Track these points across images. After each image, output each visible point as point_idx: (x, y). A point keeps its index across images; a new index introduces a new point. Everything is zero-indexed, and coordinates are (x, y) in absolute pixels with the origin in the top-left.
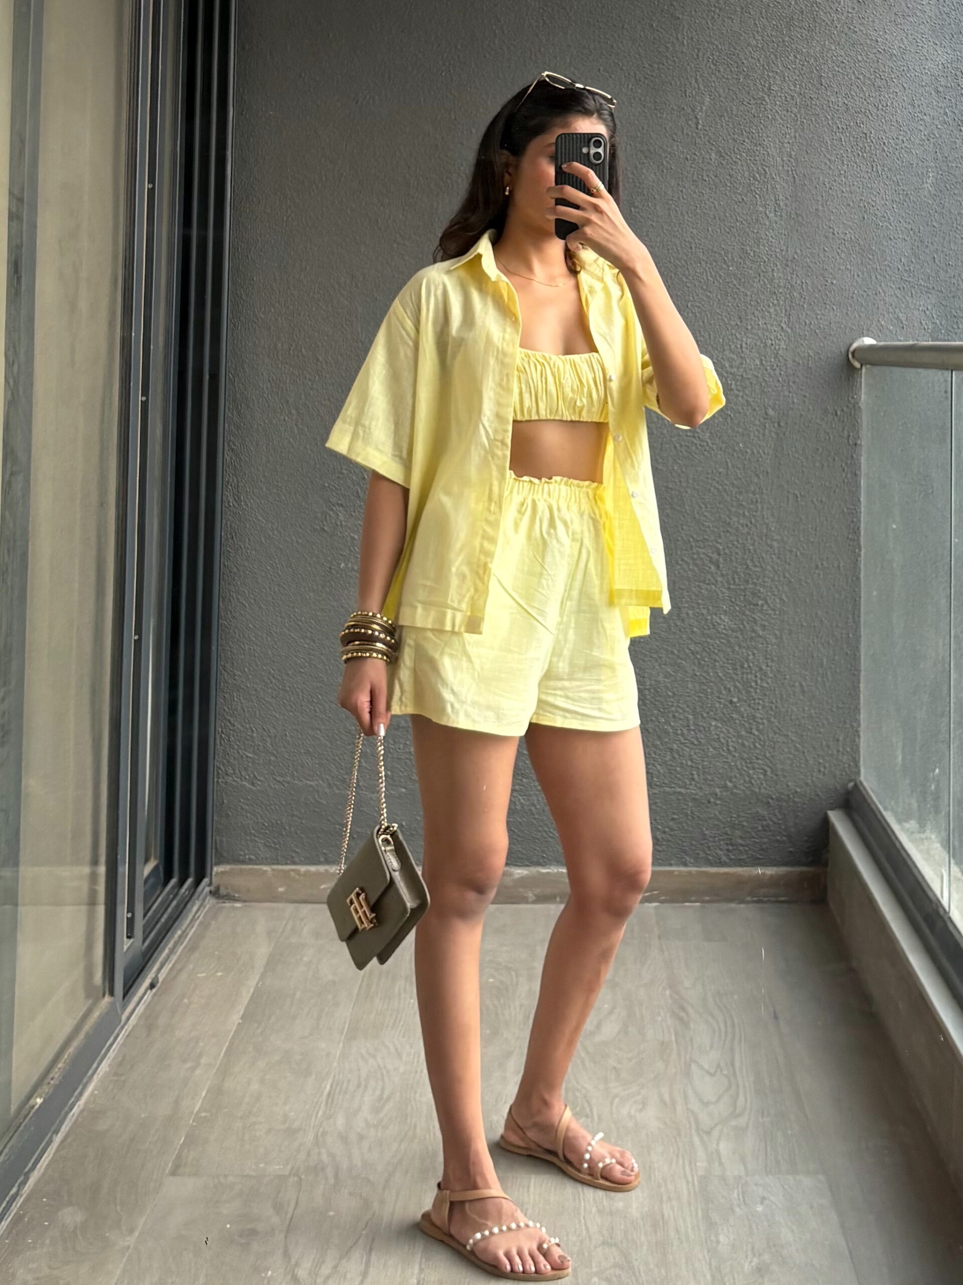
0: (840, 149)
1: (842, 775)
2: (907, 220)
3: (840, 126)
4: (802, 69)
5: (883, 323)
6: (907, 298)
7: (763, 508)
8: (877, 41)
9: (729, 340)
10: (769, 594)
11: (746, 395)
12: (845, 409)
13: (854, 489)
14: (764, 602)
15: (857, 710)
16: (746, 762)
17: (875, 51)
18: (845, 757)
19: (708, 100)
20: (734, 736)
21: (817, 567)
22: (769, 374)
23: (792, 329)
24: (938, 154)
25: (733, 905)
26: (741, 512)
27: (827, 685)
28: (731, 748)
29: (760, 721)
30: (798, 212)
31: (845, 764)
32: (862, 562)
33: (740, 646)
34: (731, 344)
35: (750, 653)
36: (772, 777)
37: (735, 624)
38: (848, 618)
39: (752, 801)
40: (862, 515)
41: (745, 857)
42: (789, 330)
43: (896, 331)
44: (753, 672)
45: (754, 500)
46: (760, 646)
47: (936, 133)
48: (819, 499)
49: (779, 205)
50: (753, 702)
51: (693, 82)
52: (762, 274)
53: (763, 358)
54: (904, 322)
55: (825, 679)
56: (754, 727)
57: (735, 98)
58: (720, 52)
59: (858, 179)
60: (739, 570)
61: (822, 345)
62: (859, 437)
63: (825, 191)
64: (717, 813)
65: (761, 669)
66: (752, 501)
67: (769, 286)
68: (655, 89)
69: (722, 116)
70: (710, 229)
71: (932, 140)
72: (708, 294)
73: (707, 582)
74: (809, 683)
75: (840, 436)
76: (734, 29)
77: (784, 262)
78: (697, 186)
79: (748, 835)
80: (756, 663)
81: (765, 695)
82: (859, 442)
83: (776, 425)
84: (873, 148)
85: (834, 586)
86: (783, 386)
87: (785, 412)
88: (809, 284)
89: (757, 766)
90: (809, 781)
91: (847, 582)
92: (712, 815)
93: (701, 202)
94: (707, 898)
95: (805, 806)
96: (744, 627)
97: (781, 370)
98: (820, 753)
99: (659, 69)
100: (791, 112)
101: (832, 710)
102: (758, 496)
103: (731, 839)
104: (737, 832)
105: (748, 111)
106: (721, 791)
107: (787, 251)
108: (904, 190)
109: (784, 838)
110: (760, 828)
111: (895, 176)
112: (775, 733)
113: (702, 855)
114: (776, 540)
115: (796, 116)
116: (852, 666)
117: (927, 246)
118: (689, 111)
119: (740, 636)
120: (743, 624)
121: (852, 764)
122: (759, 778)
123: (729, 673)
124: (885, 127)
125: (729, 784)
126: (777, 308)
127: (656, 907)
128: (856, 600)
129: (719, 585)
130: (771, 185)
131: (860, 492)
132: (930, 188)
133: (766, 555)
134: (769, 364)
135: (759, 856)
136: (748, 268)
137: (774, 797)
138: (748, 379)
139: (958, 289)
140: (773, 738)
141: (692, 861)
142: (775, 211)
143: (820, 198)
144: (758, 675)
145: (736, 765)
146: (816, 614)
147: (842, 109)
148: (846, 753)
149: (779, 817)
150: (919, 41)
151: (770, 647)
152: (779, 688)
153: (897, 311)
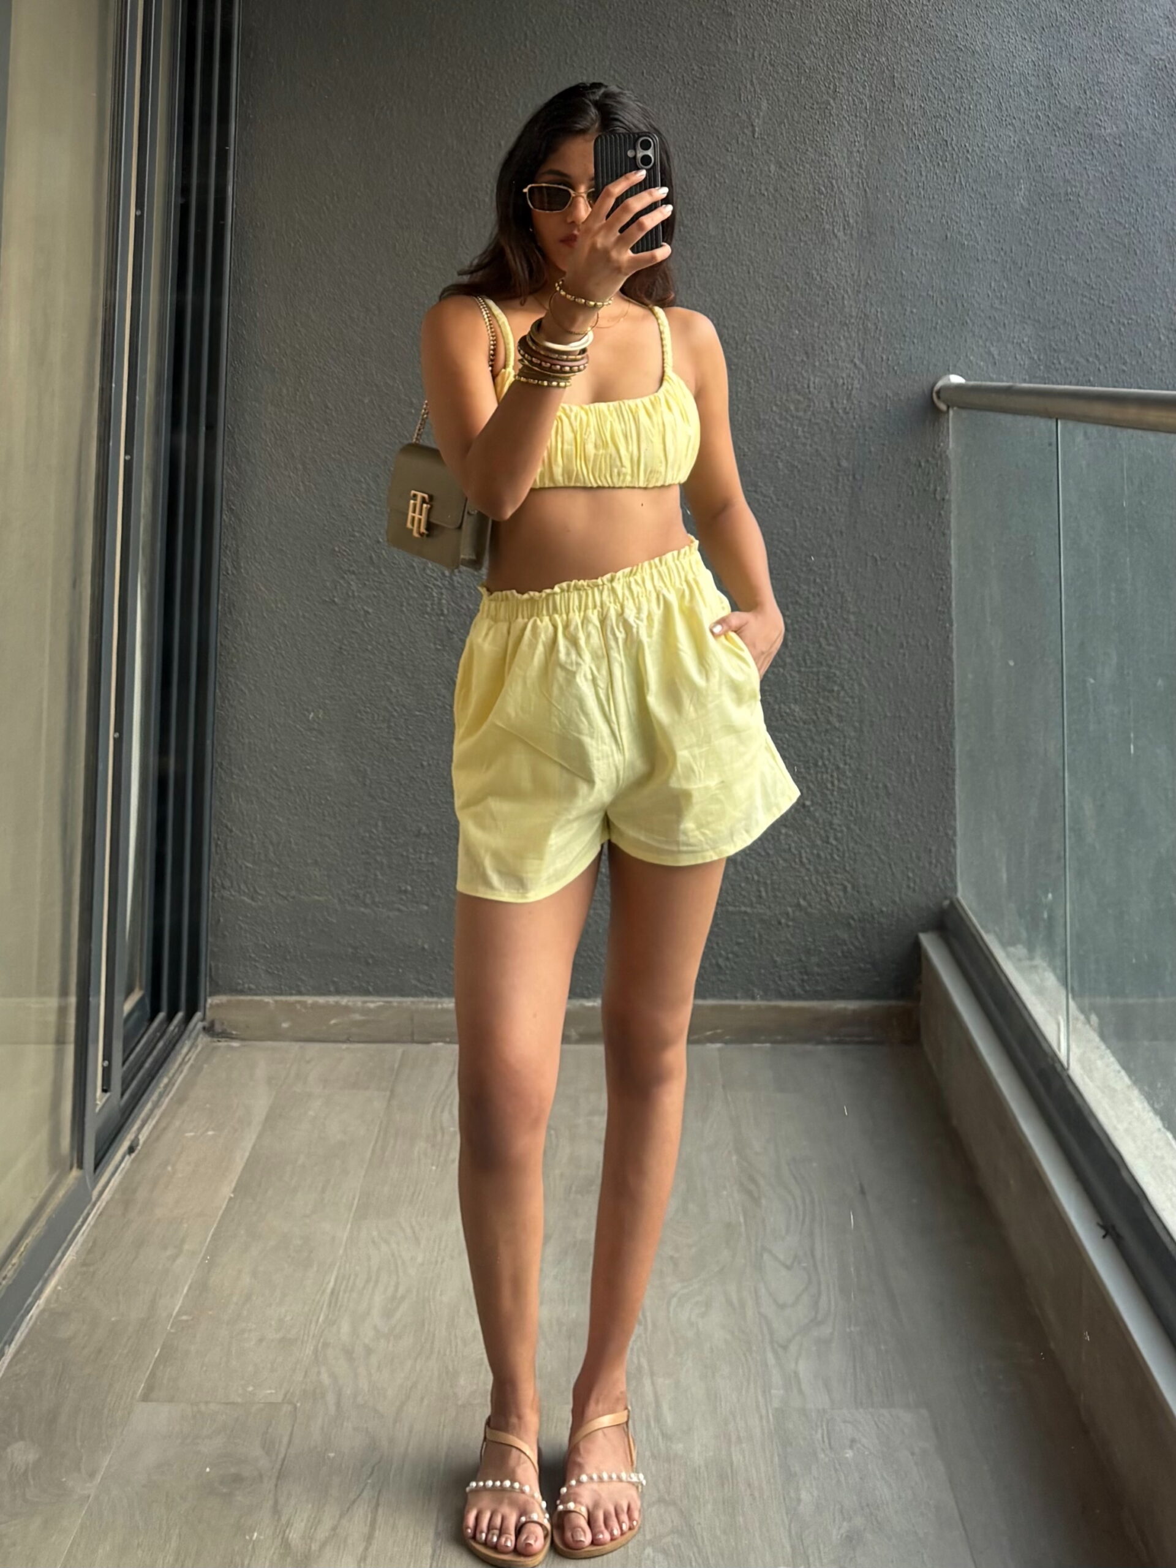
0: (917, 158)
2: (997, 239)
3: (916, 133)
4: (872, 69)
5: (972, 358)
6: (999, 329)
7: (836, 573)
8: (957, 36)
9: (794, 379)
10: (846, 678)
11: (816, 443)
12: (930, 459)
13: (943, 551)
14: (840, 688)
15: (952, 814)
16: (822, 877)
17: (954, 48)
19: (765, 105)
20: (808, 846)
21: (902, 646)
22: (842, 419)
23: (867, 366)
24: (1030, 162)
25: (808, 1047)
26: (812, 578)
27: (916, 785)
28: (805, 860)
29: (838, 828)
30: (871, 230)
31: (939, 879)
32: (955, 639)
33: (813, 740)
34: (796, 383)
38: (939, 707)
39: (830, 922)
40: (953, 580)
41: (823, 988)
43: (987, 368)
45: (827, 564)
47: (1028, 139)
48: (902, 562)
49: (849, 223)
50: (829, 805)
51: (749, 85)
52: (830, 302)
53: (834, 400)
54: (996, 357)
55: (914, 780)
56: (831, 835)
57: (795, 101)
58: (778, 51)
60: (811, 649)
61: (902, 384)
62: (947, 492)
63: (902, 206)
64: (789, 936)
65: (838, 768)
66: (824, 565)
67: (839, 315)
68: (705, 93)
69: (781, 123)
70: (770, 250)
72: (769, 325)
74: (895, 784)
75: (925, 490)
76: (793, 25)
77: (856, 288)
78: (755, 202)
82: (947, 497)
83: (851, 478)
84: (955, 156)
85: (922, 668)
86: (857, 432)
87: (861, 463)
88: (885, 313)
89: (834, 881)
91: (937, 664)
92: (783, 939)
93: (759, 219)
94: (779, 1038)
95: (893, 928)
96: (818, 718)
97: (854, 414)
98: (909, 866)
99: (709, 72)
100: (861, 117)
101: (922, 816)
102: (831, 560)
103: (805, 967)
104: (813, 958)
105: (811, 117)
106: (794, 912)
107: (859, 275)
108: (992, 204)
109: (869, 966)
110: (840, 954)
111: (982, 187)
112: (856, 842)
113: (772, 986)
114: (853, 613)
115: (865, 121)
116: (944, 763)
117: (1021, 269)
118: (745, 117)
121: (947, 878)
122: (838, 896)
123: (800, 772)
124: (968, 133)
125: (802, 902)
126: (849, 341)
127: (719, 1050)
128: (947, 686)
130: (839, 200)
131: (950, 554)
133: (842, 630)
134: (840, 406)
135: (838, 987)
136: (814, 295)
137: (856, 917)
138: (817, 424)
139: (1057, 318)
141: (761, 993)
142: (844, 229)
143: (896, 214)
144: (835, 775)
145: (811, 881)
146: (902, 702)
147: (919, 114)
148: (939, 865)
149: (862, 940)
150: (1004, 35)
151: (848, 742)
152: (860, 790)
153: (987, 345)
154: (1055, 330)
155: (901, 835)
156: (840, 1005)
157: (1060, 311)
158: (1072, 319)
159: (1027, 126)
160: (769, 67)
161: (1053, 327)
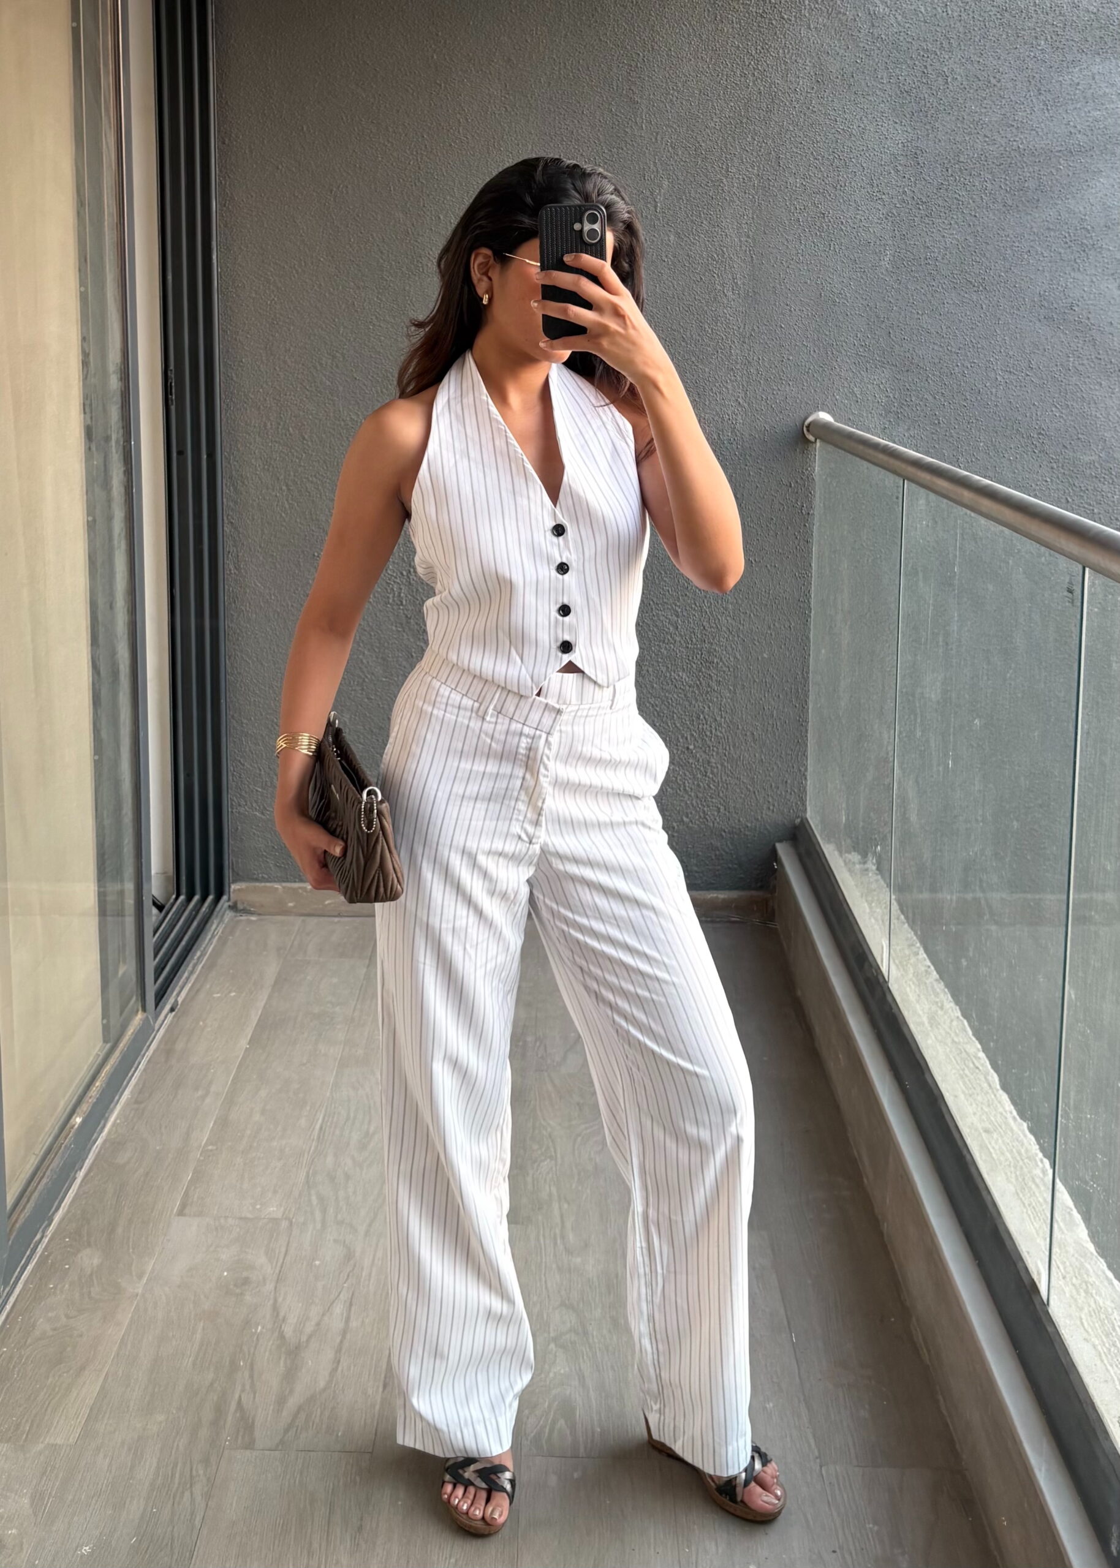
1: (789, 812)
4: (760, 151)
5: (838, 397)
6: (862, 372)
8: (836, 121)
10: (724, 652)
12: (799, 481)
18: (793, 797)
19: (666, 183)
22: (726, 448)
24: (896, 232)
29: (714, 765)
30: (756, 290)
31: (792, 803)
35: (706, 706)
36: (725, 814)
37: (692, 681)
38: (798, 674)
42: (746, 405)
43: (851, 405)
44: (709, 723)
46: (715, 699)
49: (737, 284)
50: (707, 748)
51: (652, 166)
52: (720, 351)
53: (721, 433)
54: (858, 396)
55: (775, 729)
56: (709, 770)
57: (692, 180)
60: (696, 631)
61: (778, 419)
62: (811, 507)
63: (783, 270)
65: (715, 720)
67: (726, 363)
69: (680, 199)
71: (888, 221)
73: (666, 642)
74: (760, 733)
75: (793, 506)
77: (741, 339)
79: (704, 863)
80: (711, 715)
81: (719, 743)
82: (811, 512)
84: (830, 227)
86: (739, 459)
88: (766, 360)
89: (711, 804)
90: (759, 818)
91: (797, 642)
95: (755, 839)
96: (701, 683)
97: (737, 444)
99: (618, 154)
100: (748, 196)
101: (781, 757)
105: (706, 194)
107: (744, 329)
108: (861, 268)
109: (735, 866)
110: (713, 857)
111: (853, 254)
112: (728, 775)
115: (754, 198)
116: (800, 716)
117: (882, 321)
118: (648, 193)
119: (697, 691)
120: (699, 680)
121: (799, 803)
123: (686, 724)
124: (842, 207)
126: (735, 384)
128: (805, 658)
129: (678, 644)
130: (729, 265)
132: (885, 267)
134: (726, 438)
136: (706, 345)
140: (726, 780)
142: (733, 289)
147: (800, 189)
148: (793, 793)
151: (724, 700)
152: (732, 737)
153: (852, 385)
154: (909, 373)
158: (924, 364)
160: (670, 149)
161: (908, 371)
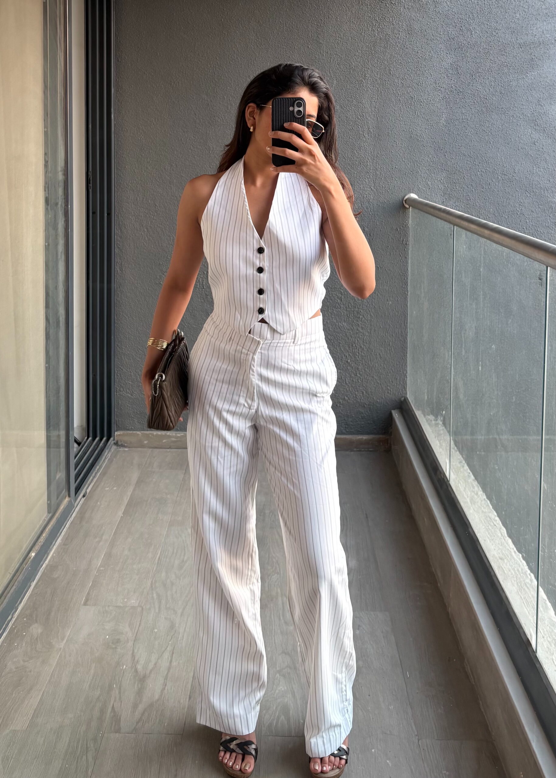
0: (400, 104)
1: (398, 394)
2: (432, 138)
3: (399, 94)
4: (381, 67)
5: (420, 187)
6: (432, 174)
8: (418, 53)
10: (365, 313)
12: (401, 227)
13: (405, 264)
14: (363, 317)
15: (406, 365)
16: (354, 388)
17: (417, 57)
18: (400, 386)
19: (335, 82)
23: (376, 190)
24: (448, 106)
25: (347, 453)
27: (392, 354)
28: (347, 382)
29: (361, 370)
30: (379, 134)
31: (400, 389)
32: (409, 298)
33: (351, 337)
35: (356, 340)
36: (366, 395)
37: (349, 327)
38: (402, 324)
39: (357, 406)
40: (409, 276)
41: (353, 430)
42: (375, 190)
44: (358, 348)
46: (361, 337)
48: (389, 269)
49: (370, 131)
50: (357, 362)
52: (362, 163)
53: (363, 203)
54: (430, 186)
55: (391, 352)
56: (358, 373)
57: (348, 80)
58: (341, 59)
59: (409, 118)
60: (351, 302)
61: (391, 197)
62: (408, 241)
63: (392, 124)
64: (341, 411)
65: (361, 347)
67: (365, 169)
69: (342, 89)
71: (445, 100)
73: (336, 307)
74: (383, 353)
75: (399, 240)
76: (348, 48)
79: (355, 420)
80: (359, 344)
81: (363, 359)
82: (408, 243)
83: (369, 235)
84: (415, 104)
85: (396, 308)
86: (372, 217)
87: (373, 229)
88: (385, 168)
89: (359, 390)
90: (384, 397)
91: (402, 307)
95: (382, 408)
96: (353, 328)
97: (370, 209)
98: (388, 384)
100: (376, 87)
101: (394, 366)
103: (347, 422)
104: (350, 419)
105: (355, 87)
106: (342, 401)
107: (374, 153)
108: (431, 123)
109: (371, 422)
110: (360, 417)
111: (427, 117)
112: (367, 375)
115: (378, 89)
116: (403, 345)
117: (442, 150)
119: (352, 333)
120: (353, 327)
121: (403, 390)
122: (360, 396)
123: (346, 349)
124: (421, 94)
125: (346, 398)
126: (369, 180)
128: (405, 316)
129: (342, 308)
130: (366, 122)
131: (408, 266)
132: (444, 122)
134: (365, 206)
135: (359, 430)
136: (355, 160)
137: (367, 404)
139: (456, 170)
140: (366, 378)
142: (368, 133)
145: (349, 390)
146: (387, 322)
147: (401, 85)
148: (400, 385)
149: (370, 413)
150: (438, 52)
151: (365, 337)
152: (369, 356)
153: (427, 181)
154: (455, 175)
155: (385, 373)
156: (360, 437)
157: (458, 167)
158: (462, 171)
159: (447, 91)
160: (337, 65)
161: (454, 173)
